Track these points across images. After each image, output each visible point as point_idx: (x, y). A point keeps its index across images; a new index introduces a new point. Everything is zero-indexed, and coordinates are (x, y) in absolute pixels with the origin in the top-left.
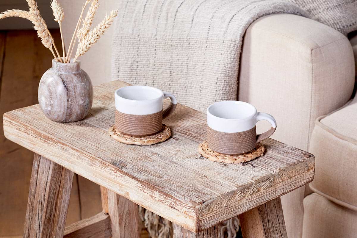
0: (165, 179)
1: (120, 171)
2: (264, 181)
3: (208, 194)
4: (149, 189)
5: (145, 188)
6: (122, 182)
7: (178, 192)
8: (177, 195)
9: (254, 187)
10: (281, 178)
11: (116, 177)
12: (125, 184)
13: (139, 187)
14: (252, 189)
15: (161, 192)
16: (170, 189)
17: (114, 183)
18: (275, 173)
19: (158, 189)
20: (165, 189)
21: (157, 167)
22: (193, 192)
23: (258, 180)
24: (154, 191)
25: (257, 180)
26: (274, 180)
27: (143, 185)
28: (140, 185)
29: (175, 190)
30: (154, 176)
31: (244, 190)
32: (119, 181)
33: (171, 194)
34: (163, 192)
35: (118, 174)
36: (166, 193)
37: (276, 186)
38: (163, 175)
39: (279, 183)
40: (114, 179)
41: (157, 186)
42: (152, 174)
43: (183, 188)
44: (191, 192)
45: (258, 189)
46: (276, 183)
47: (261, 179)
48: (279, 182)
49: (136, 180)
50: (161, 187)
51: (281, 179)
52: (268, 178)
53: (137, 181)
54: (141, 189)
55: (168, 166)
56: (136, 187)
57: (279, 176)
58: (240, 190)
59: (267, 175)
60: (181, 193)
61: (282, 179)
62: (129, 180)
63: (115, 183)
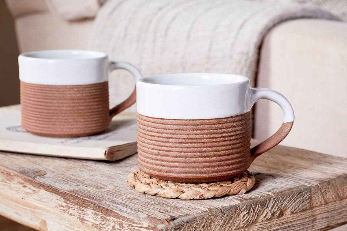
0: (109, 189)
1: (31, 182)
2: (293, 197)
3: (183, 208)
4: (76, 206)
5: (71, 206)
6: (36, 203)
7: (126, 206)
8: (124, 209)
9: (273, 206)
10: (323, 197)
11: (26, 196)
12: (40, 206)
13: (62, 206)
14: (270, 208)
15: (96, 208)
16: (113, 202)
17: (23, 207)
18: (312, 185)
19: (91, 202)
20: (104, 202)
21: (98, 177)
22: (155, 205)
23: (281, 192)
24: (84, 209)
25: (278, 193)
26: (310, 198)
27: (67, 200)
28: (62, 201)
29: (122, 203)
30: (90, 186)
31: (255, 208)
32: (32, 202)
33: (113, 209)
34: (99, 207)
35: (30, 188)
36: (104, 208)
37: (314, 210)
38: (106, 185)
39: (319, 206)
40: (23, 200)
41: (90, 198)
42: (86, 184)
43: (138, 201)
44: (152, 206)
45: (281, 210)
46: (314, 205)
47: (286, 192)
48: (319, 204)
49: (56, 194)
50: (97, 200)
51: (324, 199)
52: (300, 193)
53: (58, 194)
54: (64, 210)
55: (119, 176)
56: (56, 207)
57: (320, 193)
58: (247, 206)
59: (298, 187)
60: (132, 207)
61: (326, 198)
62: (46, 196)
63: (25, 207)
